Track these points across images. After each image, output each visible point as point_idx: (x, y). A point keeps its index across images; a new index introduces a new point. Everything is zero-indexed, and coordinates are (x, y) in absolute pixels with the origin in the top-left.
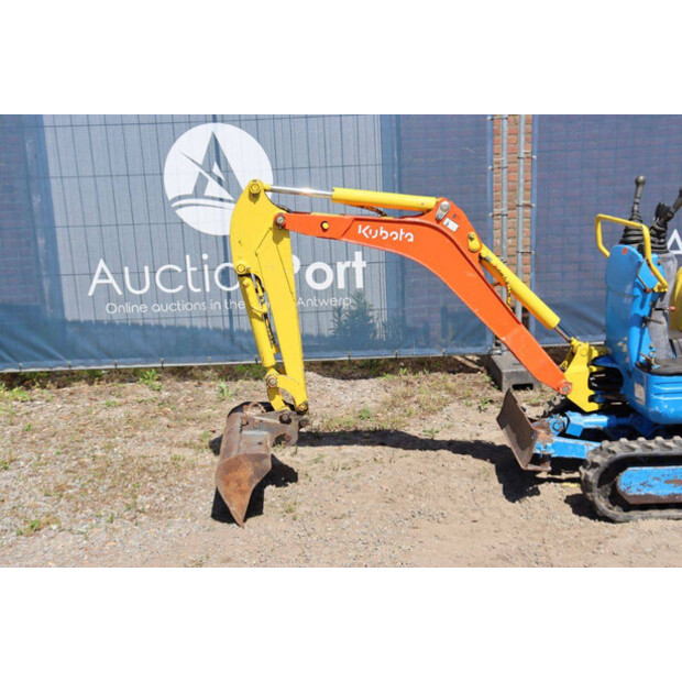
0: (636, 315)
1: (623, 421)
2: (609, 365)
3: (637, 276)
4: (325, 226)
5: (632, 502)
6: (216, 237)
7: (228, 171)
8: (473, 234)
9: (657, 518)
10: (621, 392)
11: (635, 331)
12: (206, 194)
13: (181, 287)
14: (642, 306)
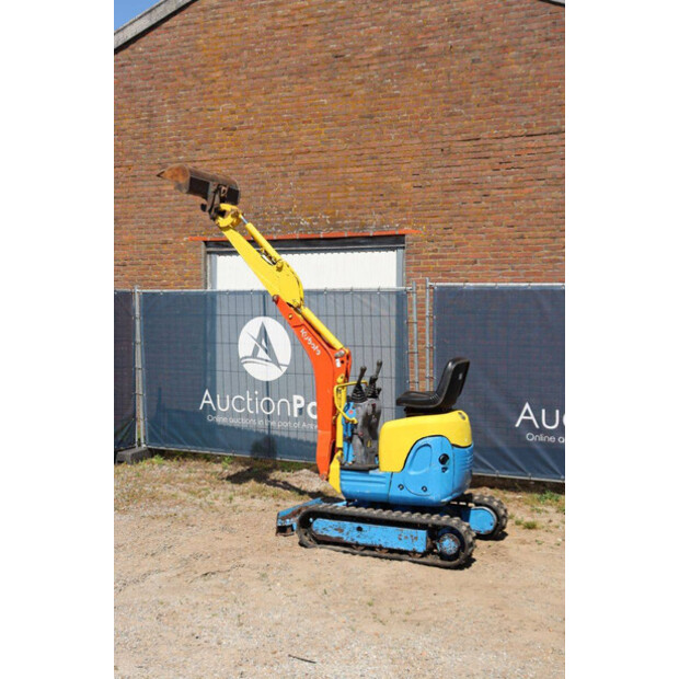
7: (270, 345)
12: (258, 356)
13: (243, 410)
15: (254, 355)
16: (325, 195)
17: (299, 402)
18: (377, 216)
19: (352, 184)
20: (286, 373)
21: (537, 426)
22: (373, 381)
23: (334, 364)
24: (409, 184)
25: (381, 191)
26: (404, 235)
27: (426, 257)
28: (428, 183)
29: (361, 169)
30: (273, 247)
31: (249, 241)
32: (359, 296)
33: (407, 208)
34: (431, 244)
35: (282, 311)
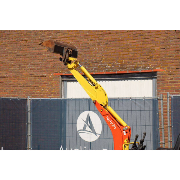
6: (88, 142)
15: (84, 129)
16: (118, 53)
18: (143, 63)
19: (131, 48)
20: (99, 138)
22: (142, 142)
23: (122, 134)
24: (158, 47)
25: (145, 51)
26: (156, 72)
27: (167, 82)
28: (168, 47)
29: (135, 41)
30: (94, 78)
31: (83, 75)
32: (134, 101)
33: (158, 59)
34: (170, 76)
35: (97, 108)
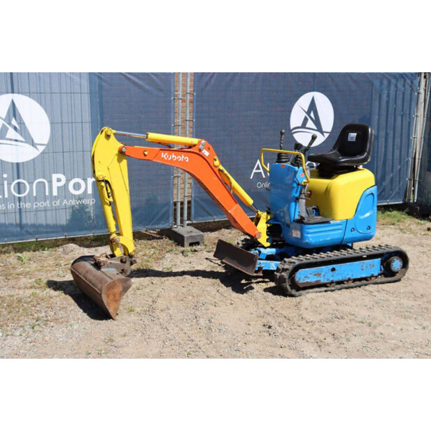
0: (294, 196)
1: (283, 250)
2: (276, 223)
3: (295, 177)
4: (146, 153)
5: (301, 286)
6: (12, 163)
7: (21, 123)
8: (216, 157)
9: (312, 292)
10: (282, 236)
11: (293, 204)
12: (7, 137)
14: (296, 192)
15: (2, 135)
17: (59, 180)
20: (43, 153)
21: (264, 177)
